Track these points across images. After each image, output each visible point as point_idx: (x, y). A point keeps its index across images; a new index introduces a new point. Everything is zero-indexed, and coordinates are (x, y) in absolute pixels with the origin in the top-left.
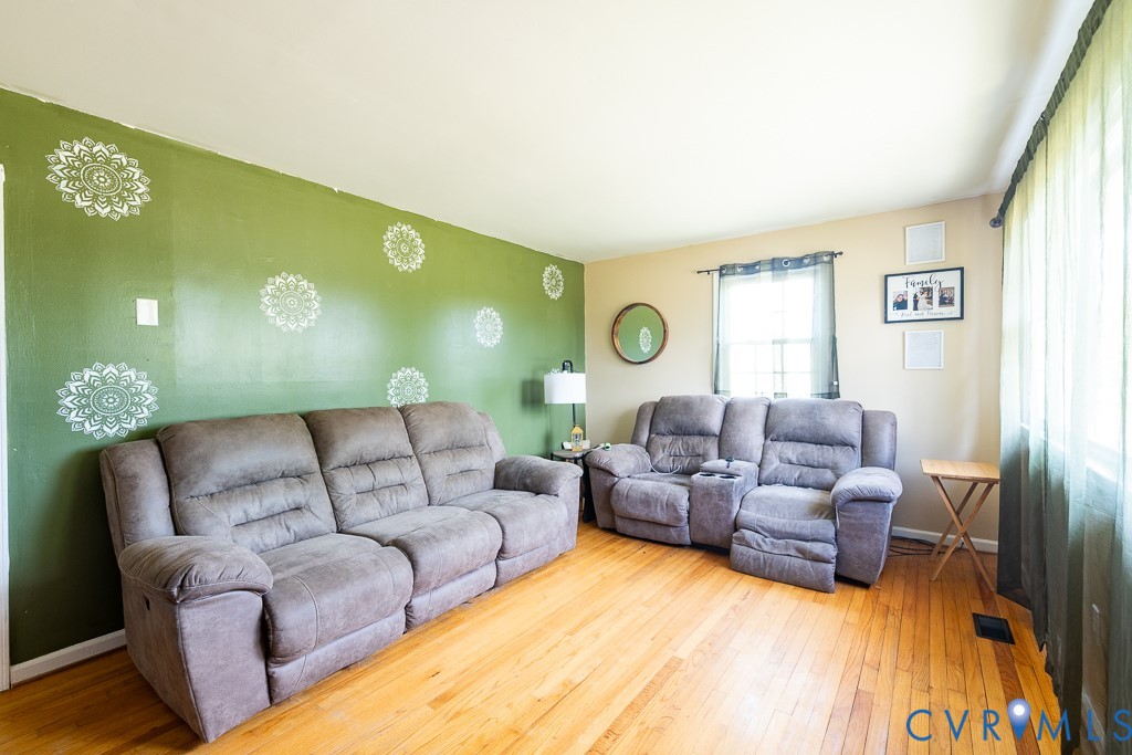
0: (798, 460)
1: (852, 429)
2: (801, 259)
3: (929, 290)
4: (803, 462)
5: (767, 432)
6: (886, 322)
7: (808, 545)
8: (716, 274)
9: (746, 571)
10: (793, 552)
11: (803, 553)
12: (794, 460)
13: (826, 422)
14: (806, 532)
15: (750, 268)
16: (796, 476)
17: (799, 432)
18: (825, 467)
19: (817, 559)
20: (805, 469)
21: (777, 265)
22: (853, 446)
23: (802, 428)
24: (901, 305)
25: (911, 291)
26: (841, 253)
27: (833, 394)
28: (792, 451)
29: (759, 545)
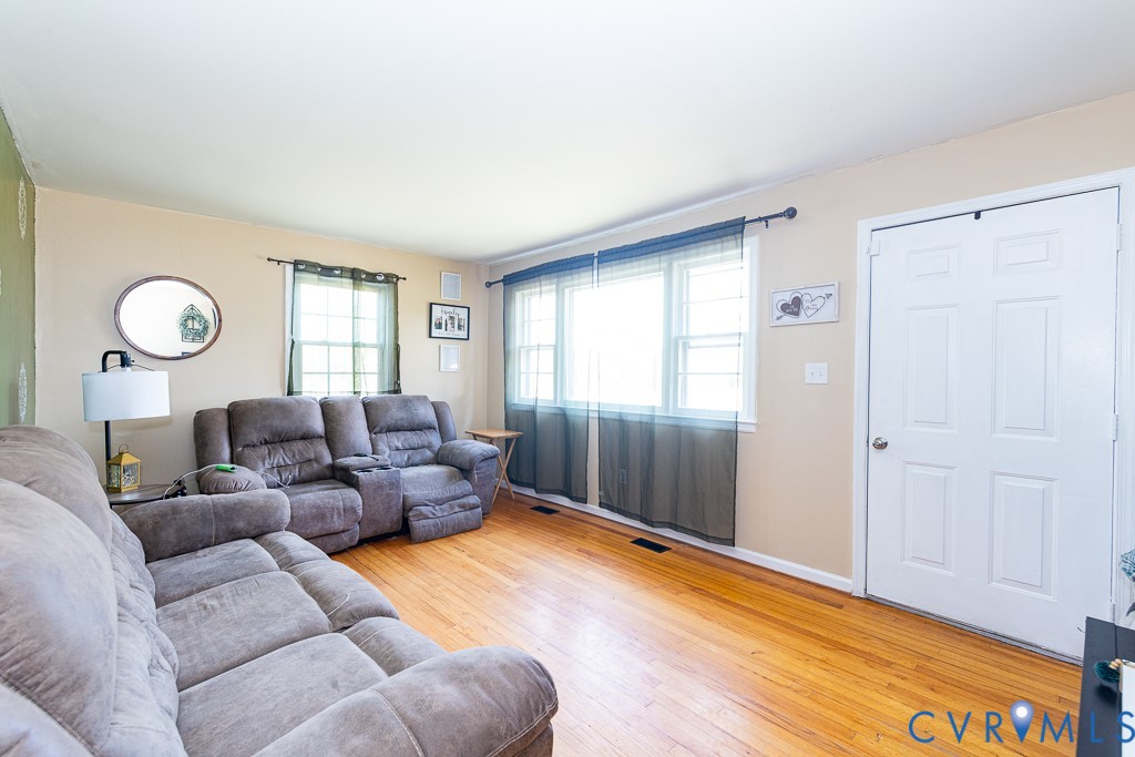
0: (403, 445)
1: (431, 417)
2: (375, 275)
3: (452, 318)
4: (407, 447)
5: (371, 428)
6: (430, 336)
7: (464, 500)
8: (290, 268)
9: (429, 538)
10: (457, 509)
11: (464, 507)
12: (400, 446)
13: (419, 412)
14: (459, 492)
15: (327, 271)
16: (406, 458)
17: (399, 422)
18: (423, 447)
19: (473, 507)
20: (410, 452)
21: (356, 276)
22: (434, 429)
23: (402, 419)
24: (439, 326)
25: (445, 317)
26: (405, 279)
27: (397, 391)
28: (398, 440)
29: (434, 514)
